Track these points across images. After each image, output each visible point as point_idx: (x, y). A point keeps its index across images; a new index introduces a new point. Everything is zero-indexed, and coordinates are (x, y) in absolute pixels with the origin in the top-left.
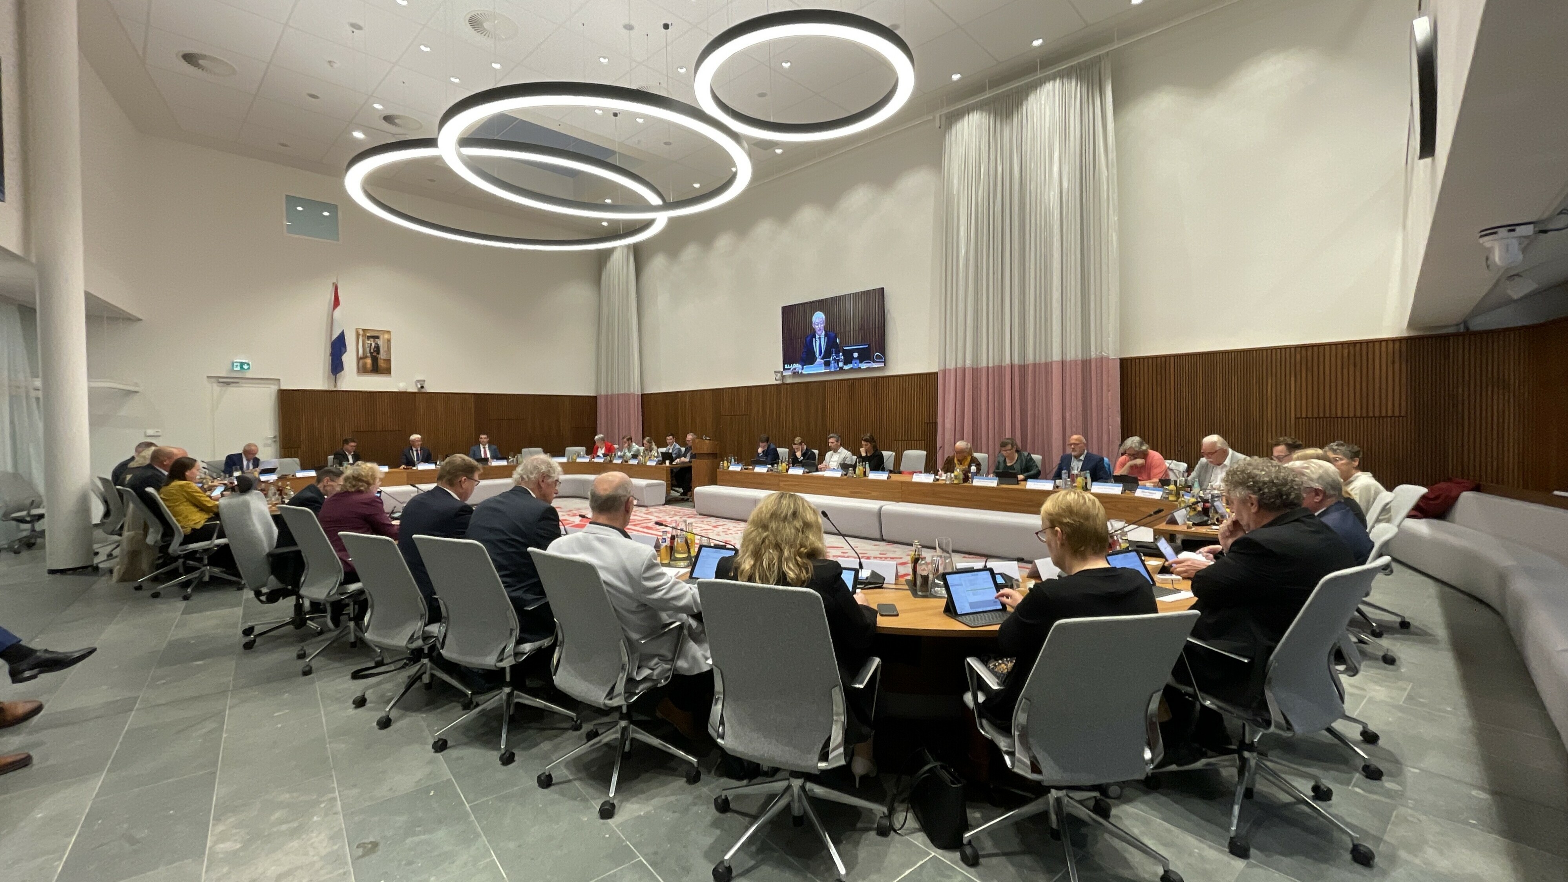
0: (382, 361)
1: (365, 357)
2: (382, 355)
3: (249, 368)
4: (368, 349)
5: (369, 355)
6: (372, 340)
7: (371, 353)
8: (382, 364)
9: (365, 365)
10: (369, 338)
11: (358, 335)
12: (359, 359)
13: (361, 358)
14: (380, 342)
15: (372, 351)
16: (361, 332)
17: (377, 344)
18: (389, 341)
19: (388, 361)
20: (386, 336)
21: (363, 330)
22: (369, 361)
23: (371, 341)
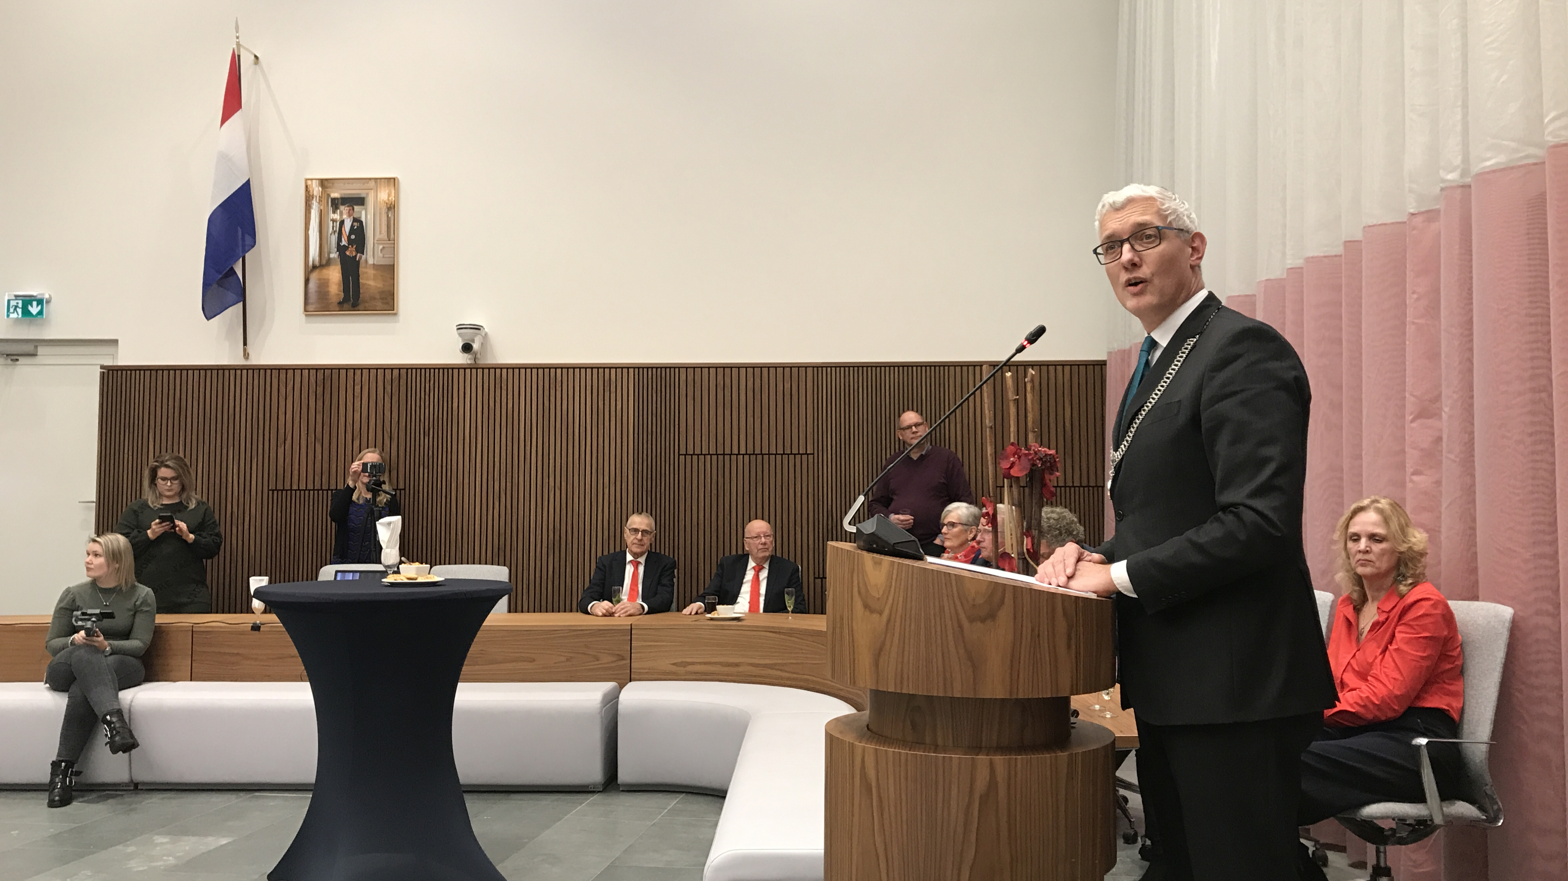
0: (371, 272)
1: (324, 264)
2: (372, 256)
3: (40, 313)
4: (334, 239)
5: (334, 255)
6: (344, 209)
7: (341, 249)
8: (369, 280)
9: (323, 285)
10: (336, 204)
11: (309, 198)
12: (310, 270)
13: (314, 267)
14: (367, 215)
15: (344, 242)
16: (316, 190)
17: (356, 220)
18: (392, 208)
19: (389, 270)
20: (384, 195)
21: (323, 183)
22: (334, 274)
23: (344, 214)
